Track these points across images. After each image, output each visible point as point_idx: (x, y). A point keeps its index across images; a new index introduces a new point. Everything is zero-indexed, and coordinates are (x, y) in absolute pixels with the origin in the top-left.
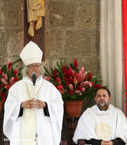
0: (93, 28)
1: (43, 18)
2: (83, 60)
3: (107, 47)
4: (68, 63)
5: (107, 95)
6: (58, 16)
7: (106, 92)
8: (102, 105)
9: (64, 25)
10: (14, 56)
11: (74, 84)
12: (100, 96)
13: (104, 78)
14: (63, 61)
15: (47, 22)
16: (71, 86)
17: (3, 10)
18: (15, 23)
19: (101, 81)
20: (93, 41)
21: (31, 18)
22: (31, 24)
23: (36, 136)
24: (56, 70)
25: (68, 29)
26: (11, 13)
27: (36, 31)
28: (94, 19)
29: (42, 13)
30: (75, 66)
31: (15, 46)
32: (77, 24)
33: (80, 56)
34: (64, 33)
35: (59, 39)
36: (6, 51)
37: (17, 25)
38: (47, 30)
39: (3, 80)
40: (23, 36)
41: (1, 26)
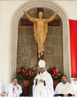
0: (61, 55)
1: (43, 52)
2: (58, 66)
3: (65, 61)
4: (52, 67)
5: (66, 78)
6: (48, 51)
7: (65, 77)
8: (64, 82)
9: (50, 54)
10: (33, 65)
11: (54, 75)
12: (63, 79)
13: (65, 72)
14: (50, 66)
15: (45, 53)
16: (53, 75)
17: (30, 49)
18: (34, 54)
19: (64, 73)
20: (61, 59)
21: (39, 52)
22: (39, 54)
23: (40, 93)
25: (52, 55)
26: (33, 50)
27: (41, 56)
28: (61, 52)
29: (43, 50)
30: (54, 68)
31: (34, 61)
32: (55, 54)
33: (56, 65)
34: (51, 57)
35: (49, 59)
36: (31, 63)
37: (35, 54)
38: (45, 56)
39: (30, 73)
41: (29, 54)
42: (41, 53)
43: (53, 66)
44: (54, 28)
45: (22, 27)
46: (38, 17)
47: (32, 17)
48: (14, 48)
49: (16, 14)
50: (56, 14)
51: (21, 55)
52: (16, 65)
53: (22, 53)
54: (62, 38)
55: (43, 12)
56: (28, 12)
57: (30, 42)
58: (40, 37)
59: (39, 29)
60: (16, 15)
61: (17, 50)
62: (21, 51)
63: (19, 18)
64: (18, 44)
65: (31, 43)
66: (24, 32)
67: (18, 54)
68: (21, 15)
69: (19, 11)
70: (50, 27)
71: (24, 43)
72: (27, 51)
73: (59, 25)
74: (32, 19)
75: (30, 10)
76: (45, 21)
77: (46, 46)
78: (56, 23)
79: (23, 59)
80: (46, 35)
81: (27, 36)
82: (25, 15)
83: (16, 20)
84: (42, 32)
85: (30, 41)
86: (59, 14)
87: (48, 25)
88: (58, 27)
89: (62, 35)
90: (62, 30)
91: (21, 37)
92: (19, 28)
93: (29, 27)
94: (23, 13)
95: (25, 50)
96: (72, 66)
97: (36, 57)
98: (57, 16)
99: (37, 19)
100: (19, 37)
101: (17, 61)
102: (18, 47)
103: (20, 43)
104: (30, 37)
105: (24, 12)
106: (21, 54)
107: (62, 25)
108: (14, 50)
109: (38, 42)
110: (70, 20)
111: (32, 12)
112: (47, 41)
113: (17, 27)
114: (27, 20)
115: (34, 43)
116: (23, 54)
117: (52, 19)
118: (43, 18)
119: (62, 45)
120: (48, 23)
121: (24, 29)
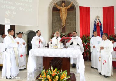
6: (68, 24)
9: (69, 26)
15: (66, 25)
17: (58, 24)
20: (74, 28)
24: (67, 34)
26: (60, 24)
28: (75, 25)
29: (65, 24)
34: (69, 28)
37: (61, 26)
38: (66, 27)
41: (58, 26)
43: (70, 32)
44: (71, 12)
45: (54, 12)
46: (62, 6)
47: (59, 6)
49: (50, 5)
50: (72, 3)
51: (54, 27)
52: (51, 32)
54: (75, 17)
55: (65, 3)
56: (57, 4)
57: (58, 20)
58: (63, 17)
59: (63, 12)
62: (54, 25)
63: (52, 7)
64: (52, 21)
66: (55, 15)
67: (52, 26)
68: (53, 5)
69: (52, 3)
70: (69, 11)
71: (55, 21)
73: (74, 10)
74: (59, 7)
75: (58, 2)
76: (66, 8)
77: (67, 22)
78: (72, 9)
79: (55, 29)
80: (66, 16)
82: (55, 5)
84: (64, 14)
86: (74, 3)
87: (68, 10)
88: (73, 11)
89: (75, 15)
90: (75, 13)
91: (53, 17)
92: (52, 13)
93: (58, 12)
94: (54, 5)
95: (56, 24)
96: (80, 32)
97: (61, 28)
98: (73, 4)
99: (61, 7)
101: (52, 30)
102: (52, 23)
104: (58, 17)
105: (54, 3)
107: (75, 10)
109: (62, 20)
110: (80, 7)
111: (59, 3)
112: (67, 19)
114: (56, 8)
115: (60, 20)
117: (69, 6)
118: (65, 6)
119: (75, 21)
120: (68, 9)
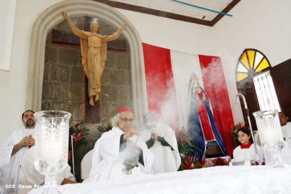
6: (106, 95)
9: (110, 100)
10: (78, 120)
17: (70, 90)
18: (78, 98)
21: (92, 93)
22: (91, 98)
25: (113, 103)
29: (99, 90)
31: (78, 113)
32: (118, 100)
34: (111, 106)
35: (107, 109)
37: (80, 100)
40: (84, 107)
41: (69, 100)
42: (94, 97)
44: (116, 55)
45: (53, 47)
48: (36, 86)
49: (43, 18)
50: (122, 28)
51: (49, 101)
53: (54, 97)
54: (130, 73)
57: (70, 76)
59: (92, 51)
60: (43, 20)
61: (43, 90)
62: (52, 93)
64: (45, 78)
65: (71, 78)
66: (58, 57)
67: (43, 98)
68: (53, 22)
69: (49, 14)
71: (58, 78)
72: (63, 93)
73: (125, 51)
76: (103, 39)
78: (119, 47)
80: (103, 64)
81: (64, 65)
82: (64, 22)
83: (41, 31)
84: (98, 56)
85: (70, 74)
86: (125, 33)
88: (123, 53)
89: (129, 68)
90: (129, 59)
91: (50, 66)
92: (46, 49)
93: (69, 48)
94: (60, 18)
95: (59, 91)
97: (84, 105)
99: (87, 33)
100: (46, 66)
102: (44, 84)
103: (49, 77)
104: (70, 67)
106: (50, 99)
107: (129, 51)
108: (36, 89)
109: (90, 76)
110: (145, 45)
113: (44, 45)
116: (56, 98)
117: (115, 36)
119: (130, 84)
121: (58, 50)
